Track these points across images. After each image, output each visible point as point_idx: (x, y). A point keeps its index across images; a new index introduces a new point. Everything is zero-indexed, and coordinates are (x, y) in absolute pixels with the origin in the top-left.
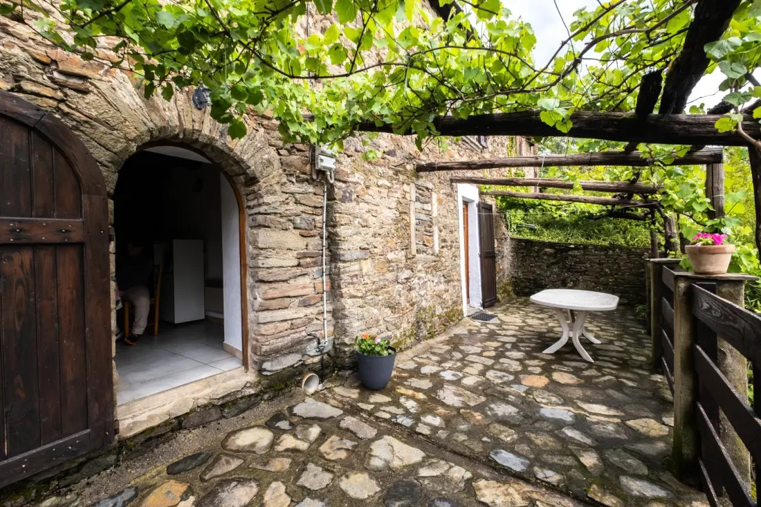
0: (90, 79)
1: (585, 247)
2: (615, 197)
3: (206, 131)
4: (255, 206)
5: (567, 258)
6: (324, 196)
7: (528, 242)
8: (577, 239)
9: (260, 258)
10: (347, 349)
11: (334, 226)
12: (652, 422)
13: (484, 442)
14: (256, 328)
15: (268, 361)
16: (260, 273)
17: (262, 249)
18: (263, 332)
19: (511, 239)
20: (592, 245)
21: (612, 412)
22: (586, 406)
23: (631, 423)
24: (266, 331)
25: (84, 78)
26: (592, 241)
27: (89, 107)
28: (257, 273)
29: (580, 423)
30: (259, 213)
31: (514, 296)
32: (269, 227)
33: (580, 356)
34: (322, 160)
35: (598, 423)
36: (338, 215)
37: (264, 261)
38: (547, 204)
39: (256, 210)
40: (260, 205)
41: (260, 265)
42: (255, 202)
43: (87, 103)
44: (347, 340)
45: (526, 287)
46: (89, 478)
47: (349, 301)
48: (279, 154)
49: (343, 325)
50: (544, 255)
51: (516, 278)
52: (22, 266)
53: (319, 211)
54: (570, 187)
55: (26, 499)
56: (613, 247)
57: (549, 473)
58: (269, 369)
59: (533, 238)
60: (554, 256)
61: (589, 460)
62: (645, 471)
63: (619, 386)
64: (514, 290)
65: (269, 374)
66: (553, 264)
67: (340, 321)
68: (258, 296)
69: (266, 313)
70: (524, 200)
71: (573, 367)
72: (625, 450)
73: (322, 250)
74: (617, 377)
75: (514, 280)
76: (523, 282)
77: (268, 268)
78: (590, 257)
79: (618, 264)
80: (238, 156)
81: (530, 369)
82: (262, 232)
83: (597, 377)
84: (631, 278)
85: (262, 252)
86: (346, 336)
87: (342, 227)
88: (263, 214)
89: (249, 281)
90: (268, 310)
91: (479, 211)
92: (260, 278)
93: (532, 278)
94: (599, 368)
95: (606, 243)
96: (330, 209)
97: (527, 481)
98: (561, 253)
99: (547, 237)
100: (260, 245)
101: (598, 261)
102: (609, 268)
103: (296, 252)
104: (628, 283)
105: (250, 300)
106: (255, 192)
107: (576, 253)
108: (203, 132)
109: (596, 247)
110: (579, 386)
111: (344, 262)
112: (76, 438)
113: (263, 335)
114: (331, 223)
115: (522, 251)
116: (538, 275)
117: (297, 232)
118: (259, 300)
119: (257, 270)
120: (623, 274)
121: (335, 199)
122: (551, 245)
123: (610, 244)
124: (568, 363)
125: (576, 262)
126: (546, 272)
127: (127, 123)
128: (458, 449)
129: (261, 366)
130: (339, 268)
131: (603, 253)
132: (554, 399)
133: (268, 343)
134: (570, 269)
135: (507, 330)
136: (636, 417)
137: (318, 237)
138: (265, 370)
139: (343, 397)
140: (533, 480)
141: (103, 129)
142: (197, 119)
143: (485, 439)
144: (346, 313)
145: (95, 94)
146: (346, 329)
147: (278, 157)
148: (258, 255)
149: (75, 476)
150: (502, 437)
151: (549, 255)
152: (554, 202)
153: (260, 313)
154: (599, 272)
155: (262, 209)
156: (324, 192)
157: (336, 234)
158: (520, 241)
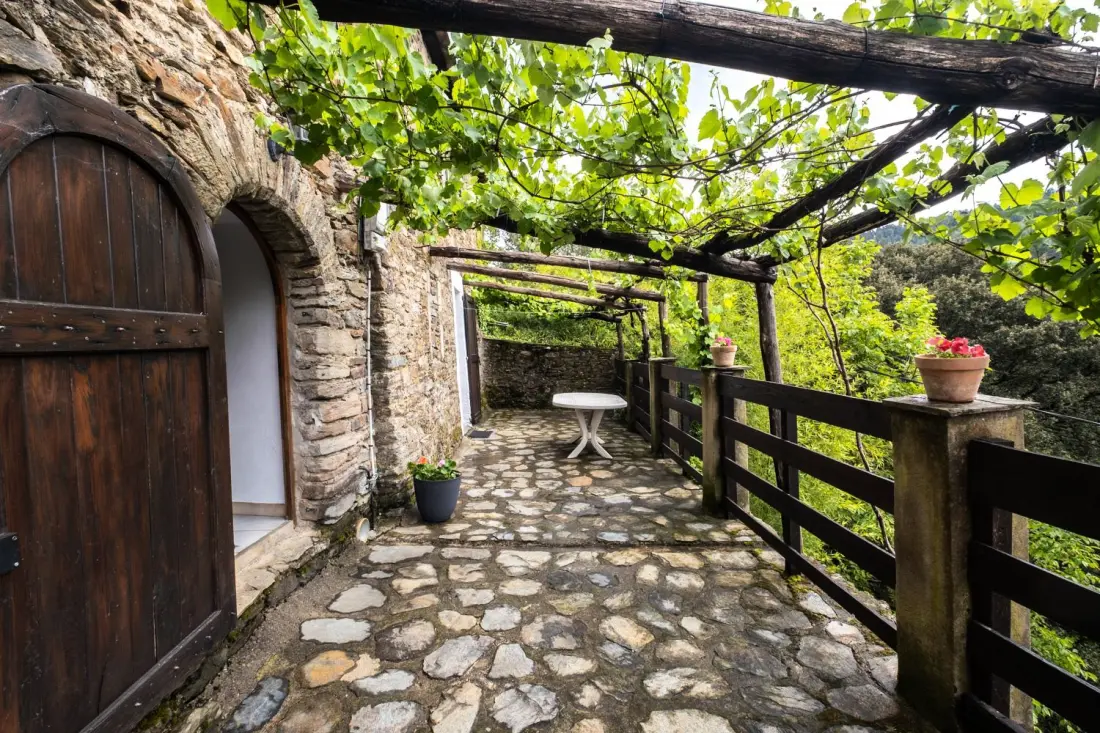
0: (188, 108)
1: (561, 349)
2: (601, 298)
3: (279, 192)
4: (310, 296)
5: (543, 361)
6: (367, 284)
7: (502, 343)
8: (550, 340)
9: (319, 367)
10: (397, 481)
11: (380, 324)
12: (679, 489)
13: (585, 532)
14: (313, 463)
15: (331, 505)
16: (320, 388)
17: (320, 355)
18: (326, 468)
19: (485, 340)
20: (567, 347)
21: (652, 490)
22: (633, 490)
23: (667, 493)
24: (329, 464)
25: (180, 105)
26: (566, 343)
27: (189, 150)
28: (314, 387)
29: (637, 501)
30: (318, 306)
31: (490, 409)
32: (328, 325)
33: (599, 455)
34: (375, 238)
35: (648, 499)
36: (384, 310)
37: (325, 371)
38: (534, 301)
39: (312, 301)
40: (318, 295)
41: (319, 376)
42: (312, 290)
43: (187, 144)
44: (397, 470)
45: (502, 397)
46: (212, 683)
47: (397, 419)
48: (333, 226)
49: (390, 451)
50: (521, 358)
51: (489, 387)
52: (160, 384)
53: (363, 304)
54: (585, 289)
55: (163, 721)
56: (585, 348)
57: (646, 536)
58: (333, 515)
59: (507, 338)
60: (531, 358)
61: (662, 520)
62: (695, 518)
63: (643, 472)
64: (489, 402)
65: (333, 522)
66: (530, 368)
67: (386, 447)
68: (316, 419)
69: (328, 442)
70: (512, 294)
71: (602, 465)
72: (677, 509)
73: (366, 356)
74: (637, 466)
75: (488, 389)
76: (498, 391)
77: (328, 380)
78: (566, 360)
79: (590, 365)
80: (304, 228)
81: (569, 473)
82: (320, 331)
83: (624, 469)
84: (602, 380)
85: (322, 358)
86: (395, 465)
87: (388, 325)
88: (322, 307)
89: (296, 399)
90: (330, 436)
91: (465, 305)
92: (320, 394)
93: (508, 386)
94: (620, 462)
95: (578, 345)
96: (376, 302)
97: (633, 546)
98: (538, 356)
99: (522, 337)
100: (319, 350)
101: (572, 363)
102: (582, 370)
103: (348, 359)
104: (600, 385)
105: (298, 426)
106: (314, 277)
107: (553, 355)
108: (277, 193)
109: (570, 348)
110: (617, 477)
111: (391, 370)
112: (210, 625)
113: (325, 471)
114: (377, 320)
115: (496, 354)
116: (516, 381)
117: (349, 331)
118: (318, 424)
119: (313, 383)
120: (595, 376)
121: (381, 289)
122: (527, 347)
123: (582, 345)
124: (595, 462)
125: (553, 366)
126: (523, 378)
127: (220, 176)
128: (568, 543)
129: (324, 512)
130: (387, 378)
131: (576, 355)
132: (607, 491)
133: (332, 481)
134: (547, 373)
135: (515, 444)
136: (669, 489)
137: (361, 339)
138: (329, 518)
139: (414, 535)
140: (637, 543)
141: (203, 183)
142: (271, 173)
143: (584, 530)
144: (395, 435)
145: (192, 131)
146: (395, 456)
147: (332, 231)
148: (315, 364)
149: (199, 682)
150: (595, 524)
151: (526, 358)
152: (542, 299)
153: (320, 443)
154: (574, 376)
155: (322, 300)
156: (368, 279)
157: (383, 335)
158: (493, 342)
